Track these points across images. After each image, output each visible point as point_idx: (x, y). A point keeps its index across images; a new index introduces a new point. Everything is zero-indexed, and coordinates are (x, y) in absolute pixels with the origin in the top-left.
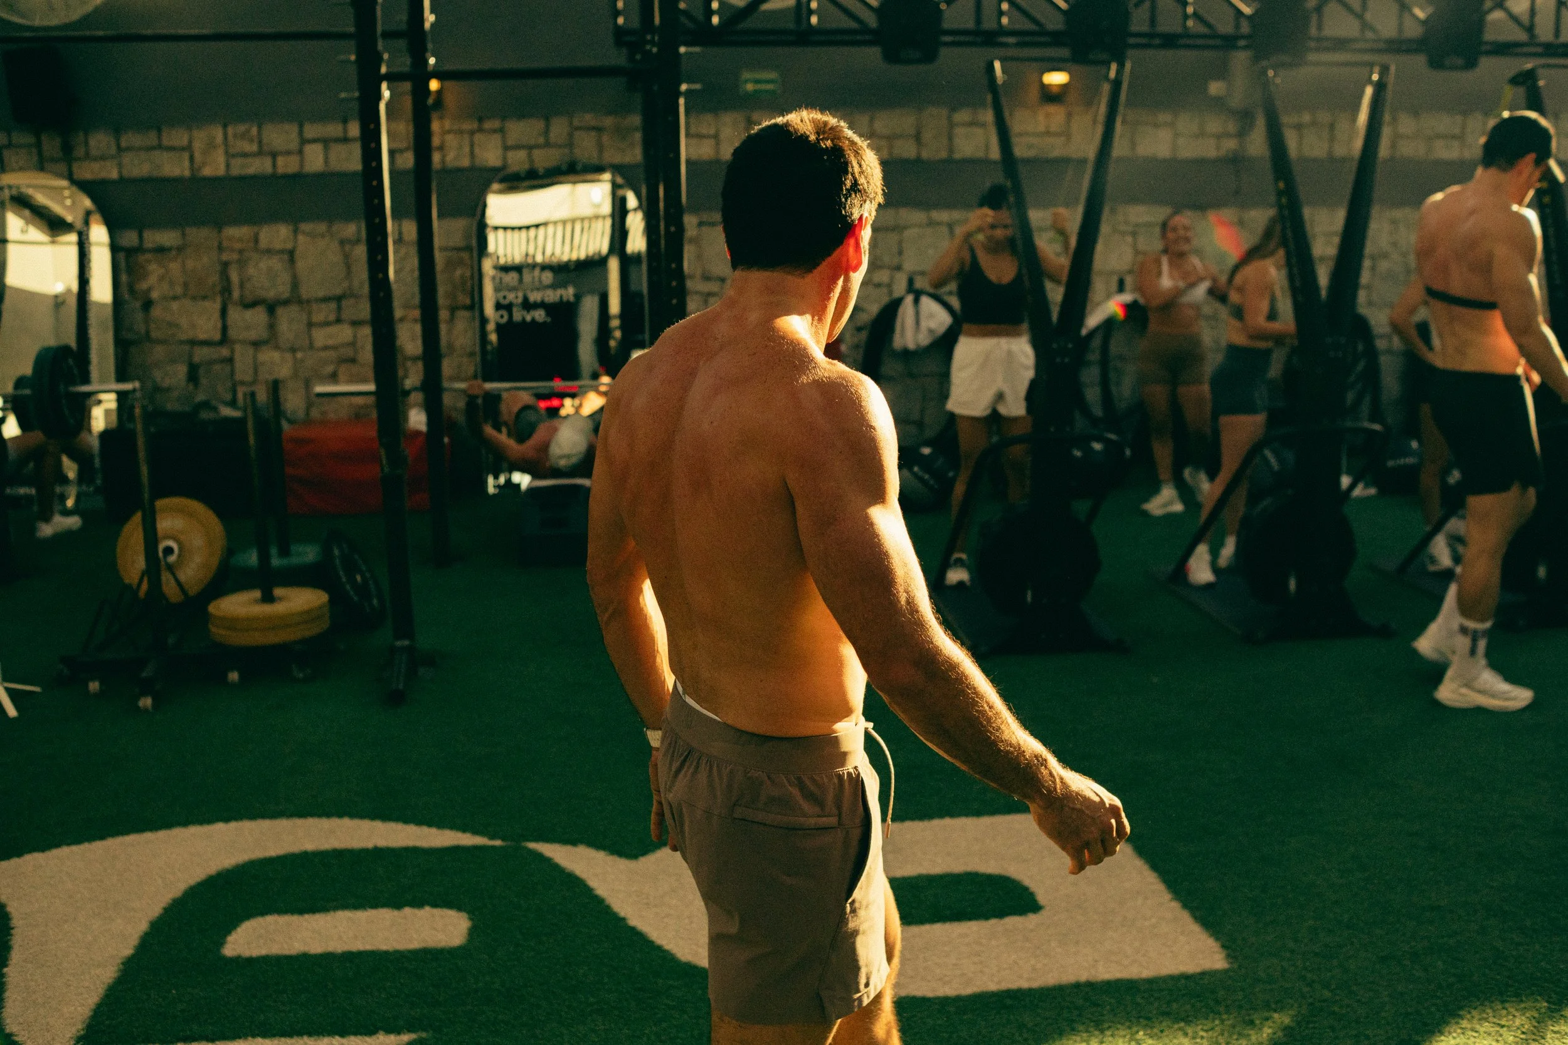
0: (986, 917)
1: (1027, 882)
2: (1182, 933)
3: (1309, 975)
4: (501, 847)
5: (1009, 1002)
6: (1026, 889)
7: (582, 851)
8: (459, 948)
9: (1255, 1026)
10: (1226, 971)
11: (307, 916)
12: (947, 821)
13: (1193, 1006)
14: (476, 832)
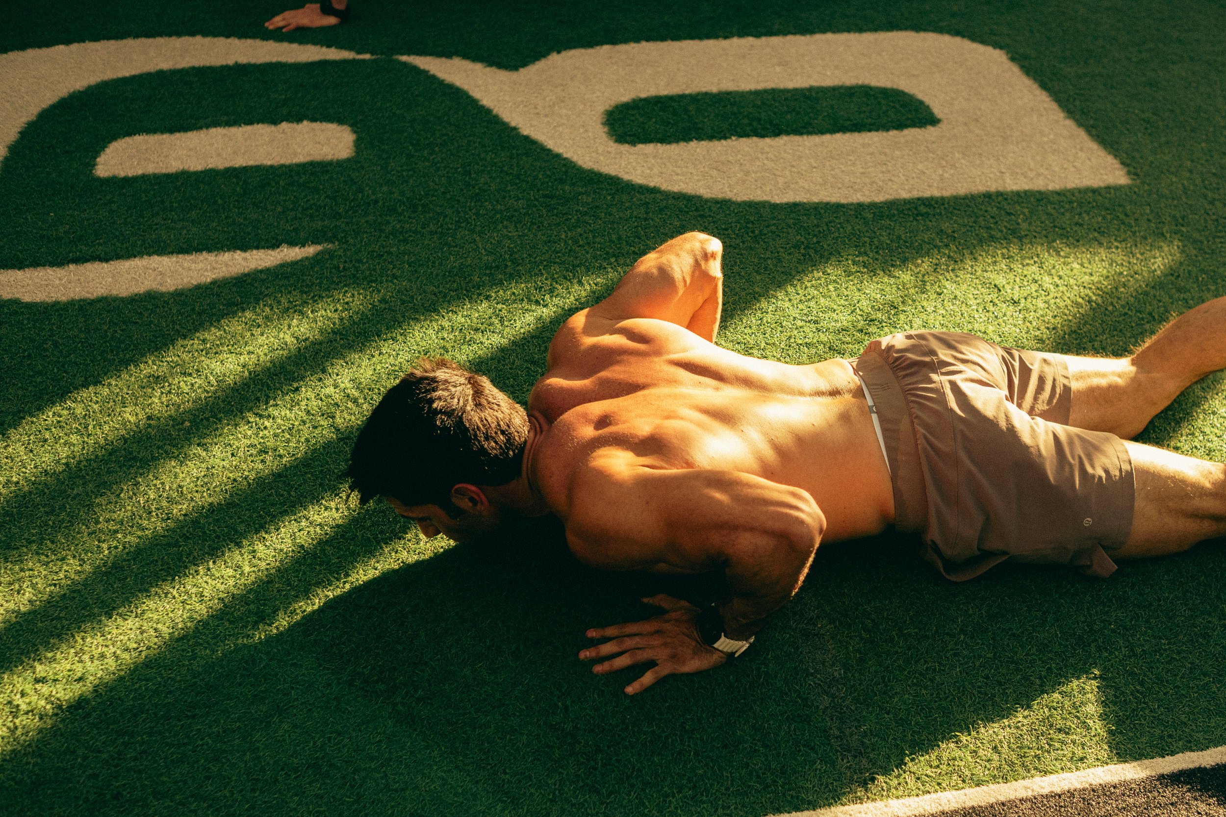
0: (886, 128)
1: (920, 96)
2: (1081, 150)
3: (1210, 194)
4: (372, 61)
5: (923, 209)
6: (921, 103)
7: (457, 63)
8: (348, 160)
9: (1166, 238)
10: (1130, 187)
11: (178, 135)
12: (829, 36)
13: (1104, 218)
14: (341, 46)
